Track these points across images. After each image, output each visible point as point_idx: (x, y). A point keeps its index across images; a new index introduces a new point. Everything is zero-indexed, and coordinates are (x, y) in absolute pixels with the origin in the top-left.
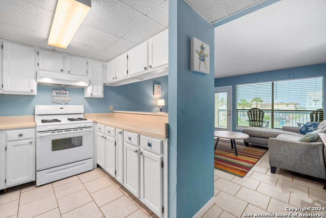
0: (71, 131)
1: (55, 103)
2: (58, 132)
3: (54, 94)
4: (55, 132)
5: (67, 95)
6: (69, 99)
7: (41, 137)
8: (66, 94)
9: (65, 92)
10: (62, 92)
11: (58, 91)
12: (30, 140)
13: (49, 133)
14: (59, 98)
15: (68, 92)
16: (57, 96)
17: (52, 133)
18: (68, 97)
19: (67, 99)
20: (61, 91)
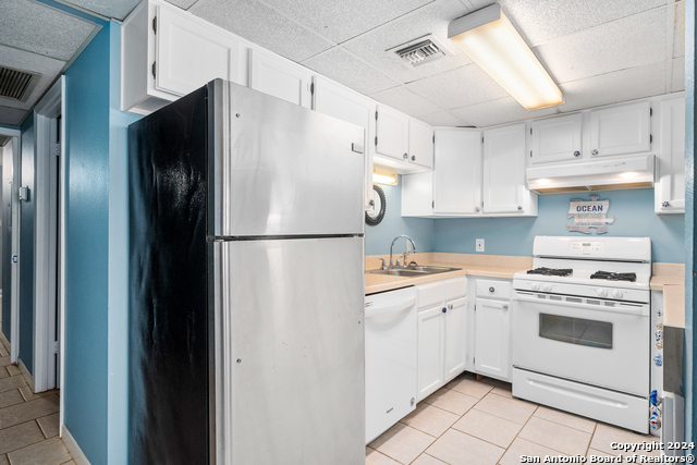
0: (580, 301)
1: (575, 231)
2: (551, 298)
3: (573, 210)
4: (544, 297)
5: (605, 211)
6: (610, 220)
7: (519, 301)
8: (601, 208)
9: (597, 204)
10: (592, 204)
11: (582, 204)
12: (505, 303)
13: (534, 297)
14: (584, 220)
15: (605, 205)
16: (579, 216)
17: (540, 296)
18: (605, 215)
19: (604, 220)
20: (589, 203)
